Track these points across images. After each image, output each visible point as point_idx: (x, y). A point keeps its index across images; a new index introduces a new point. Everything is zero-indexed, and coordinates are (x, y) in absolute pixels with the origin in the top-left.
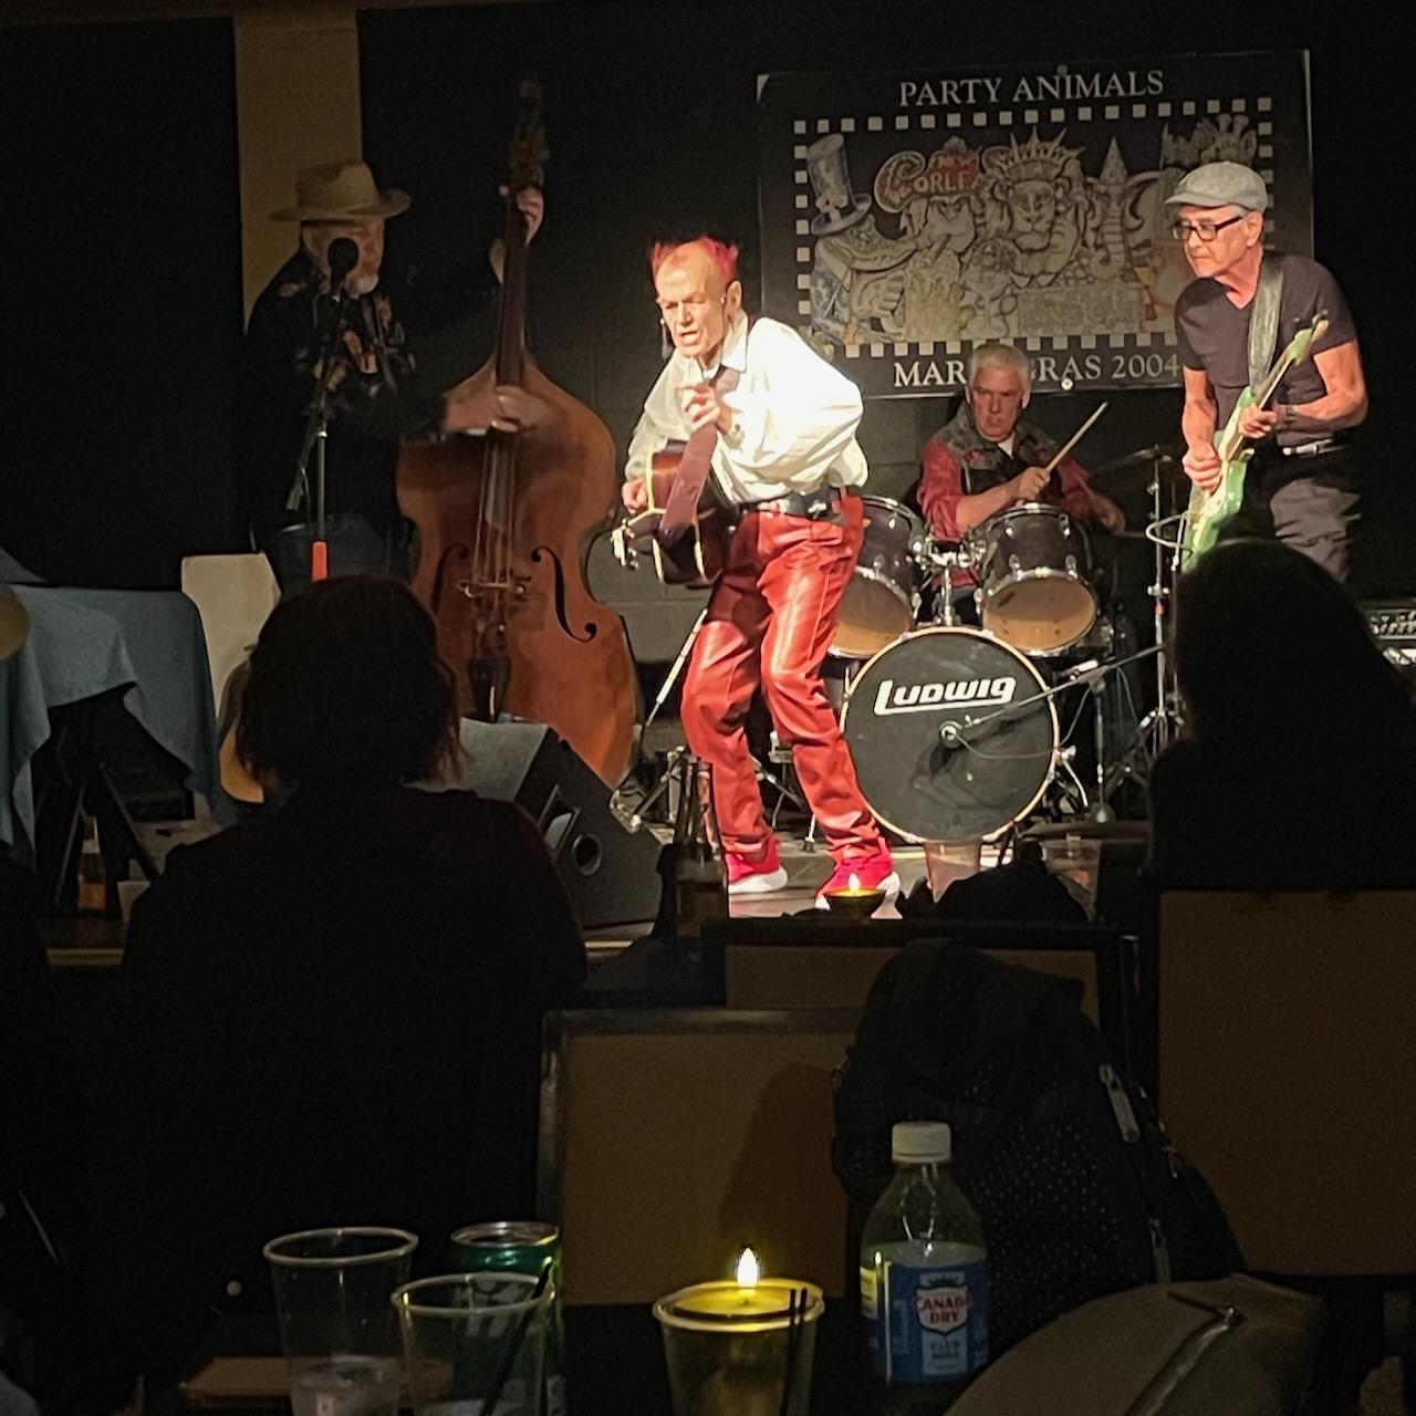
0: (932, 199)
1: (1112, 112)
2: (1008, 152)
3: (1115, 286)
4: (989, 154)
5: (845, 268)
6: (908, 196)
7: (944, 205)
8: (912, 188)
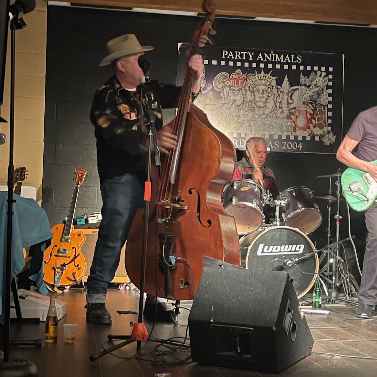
0: (231, 88)
1: (286, 67)
2: (254, 76)
3: (284, 120)
4: (249, 76)
7: (234, 90)
8: (225, 84)
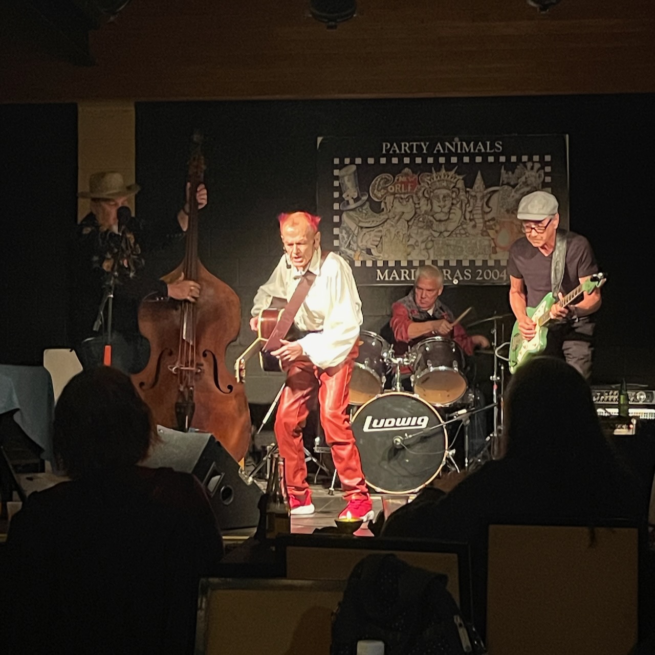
0: (396, 196)
1: (479, 159)
2: (431, 175)
3: (478, 238)
4: (422, 176)
5: (355, 225)
6: (385, 194)
7: (402, 198)
8: (387, 190)
